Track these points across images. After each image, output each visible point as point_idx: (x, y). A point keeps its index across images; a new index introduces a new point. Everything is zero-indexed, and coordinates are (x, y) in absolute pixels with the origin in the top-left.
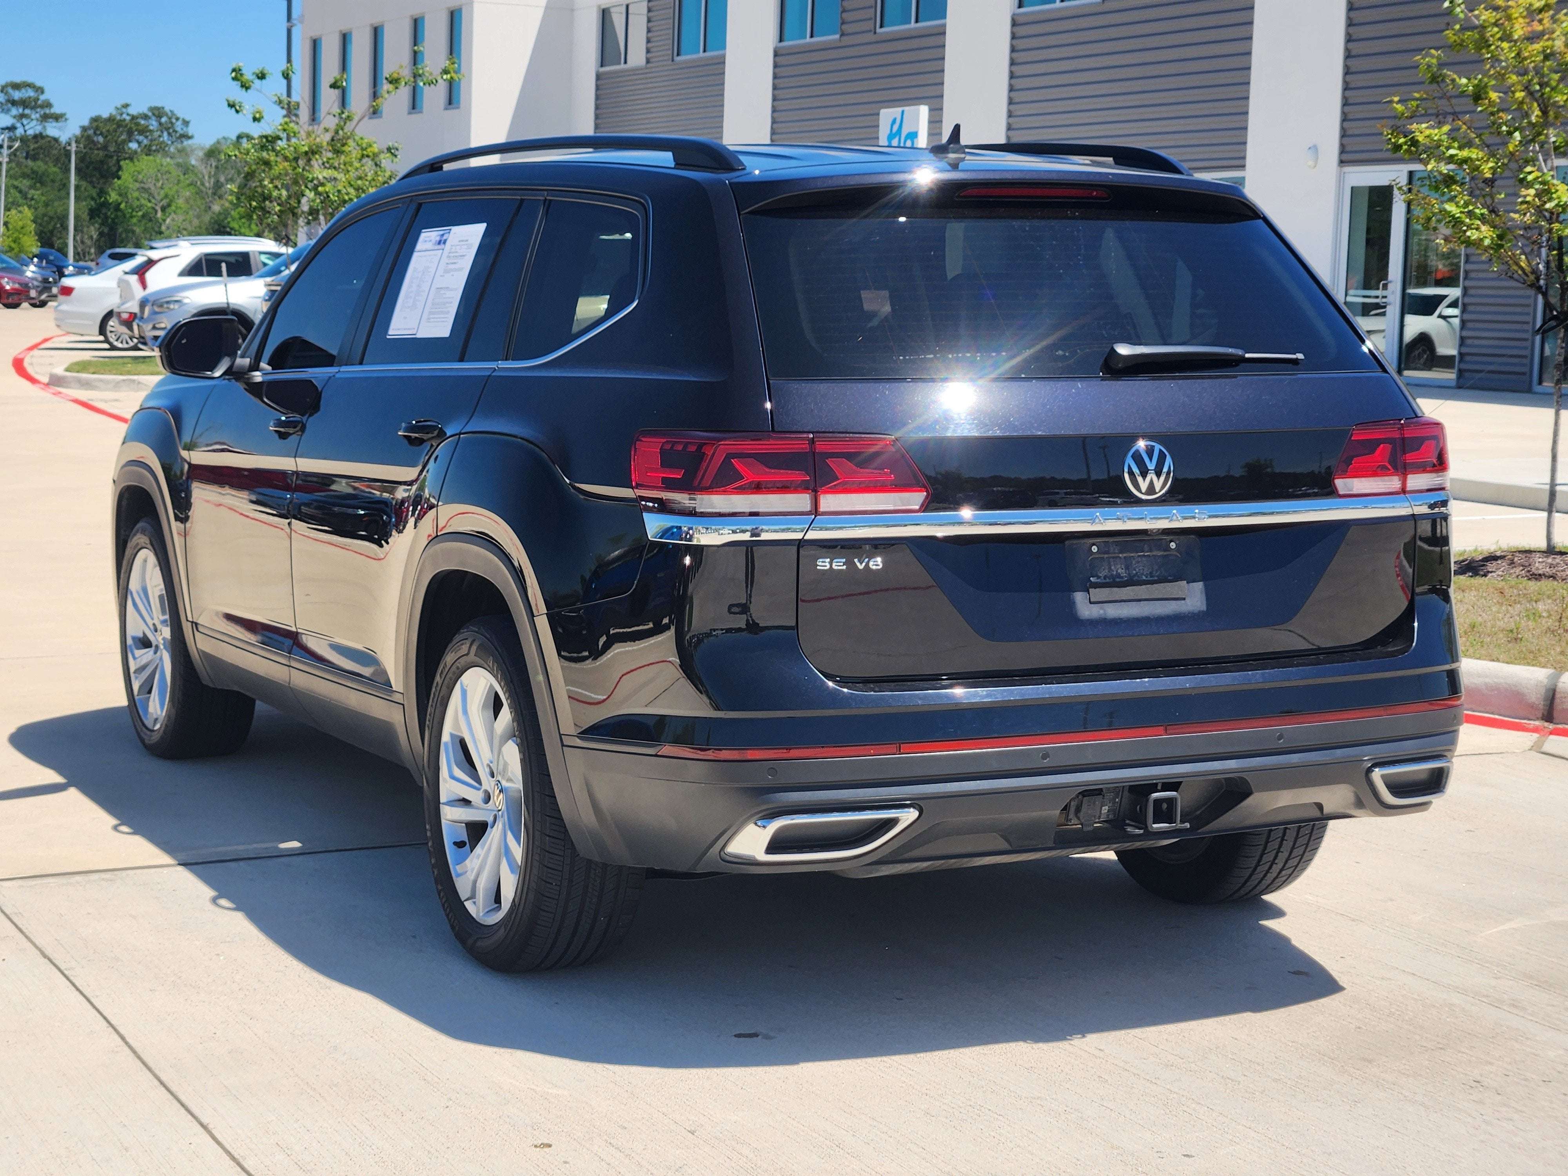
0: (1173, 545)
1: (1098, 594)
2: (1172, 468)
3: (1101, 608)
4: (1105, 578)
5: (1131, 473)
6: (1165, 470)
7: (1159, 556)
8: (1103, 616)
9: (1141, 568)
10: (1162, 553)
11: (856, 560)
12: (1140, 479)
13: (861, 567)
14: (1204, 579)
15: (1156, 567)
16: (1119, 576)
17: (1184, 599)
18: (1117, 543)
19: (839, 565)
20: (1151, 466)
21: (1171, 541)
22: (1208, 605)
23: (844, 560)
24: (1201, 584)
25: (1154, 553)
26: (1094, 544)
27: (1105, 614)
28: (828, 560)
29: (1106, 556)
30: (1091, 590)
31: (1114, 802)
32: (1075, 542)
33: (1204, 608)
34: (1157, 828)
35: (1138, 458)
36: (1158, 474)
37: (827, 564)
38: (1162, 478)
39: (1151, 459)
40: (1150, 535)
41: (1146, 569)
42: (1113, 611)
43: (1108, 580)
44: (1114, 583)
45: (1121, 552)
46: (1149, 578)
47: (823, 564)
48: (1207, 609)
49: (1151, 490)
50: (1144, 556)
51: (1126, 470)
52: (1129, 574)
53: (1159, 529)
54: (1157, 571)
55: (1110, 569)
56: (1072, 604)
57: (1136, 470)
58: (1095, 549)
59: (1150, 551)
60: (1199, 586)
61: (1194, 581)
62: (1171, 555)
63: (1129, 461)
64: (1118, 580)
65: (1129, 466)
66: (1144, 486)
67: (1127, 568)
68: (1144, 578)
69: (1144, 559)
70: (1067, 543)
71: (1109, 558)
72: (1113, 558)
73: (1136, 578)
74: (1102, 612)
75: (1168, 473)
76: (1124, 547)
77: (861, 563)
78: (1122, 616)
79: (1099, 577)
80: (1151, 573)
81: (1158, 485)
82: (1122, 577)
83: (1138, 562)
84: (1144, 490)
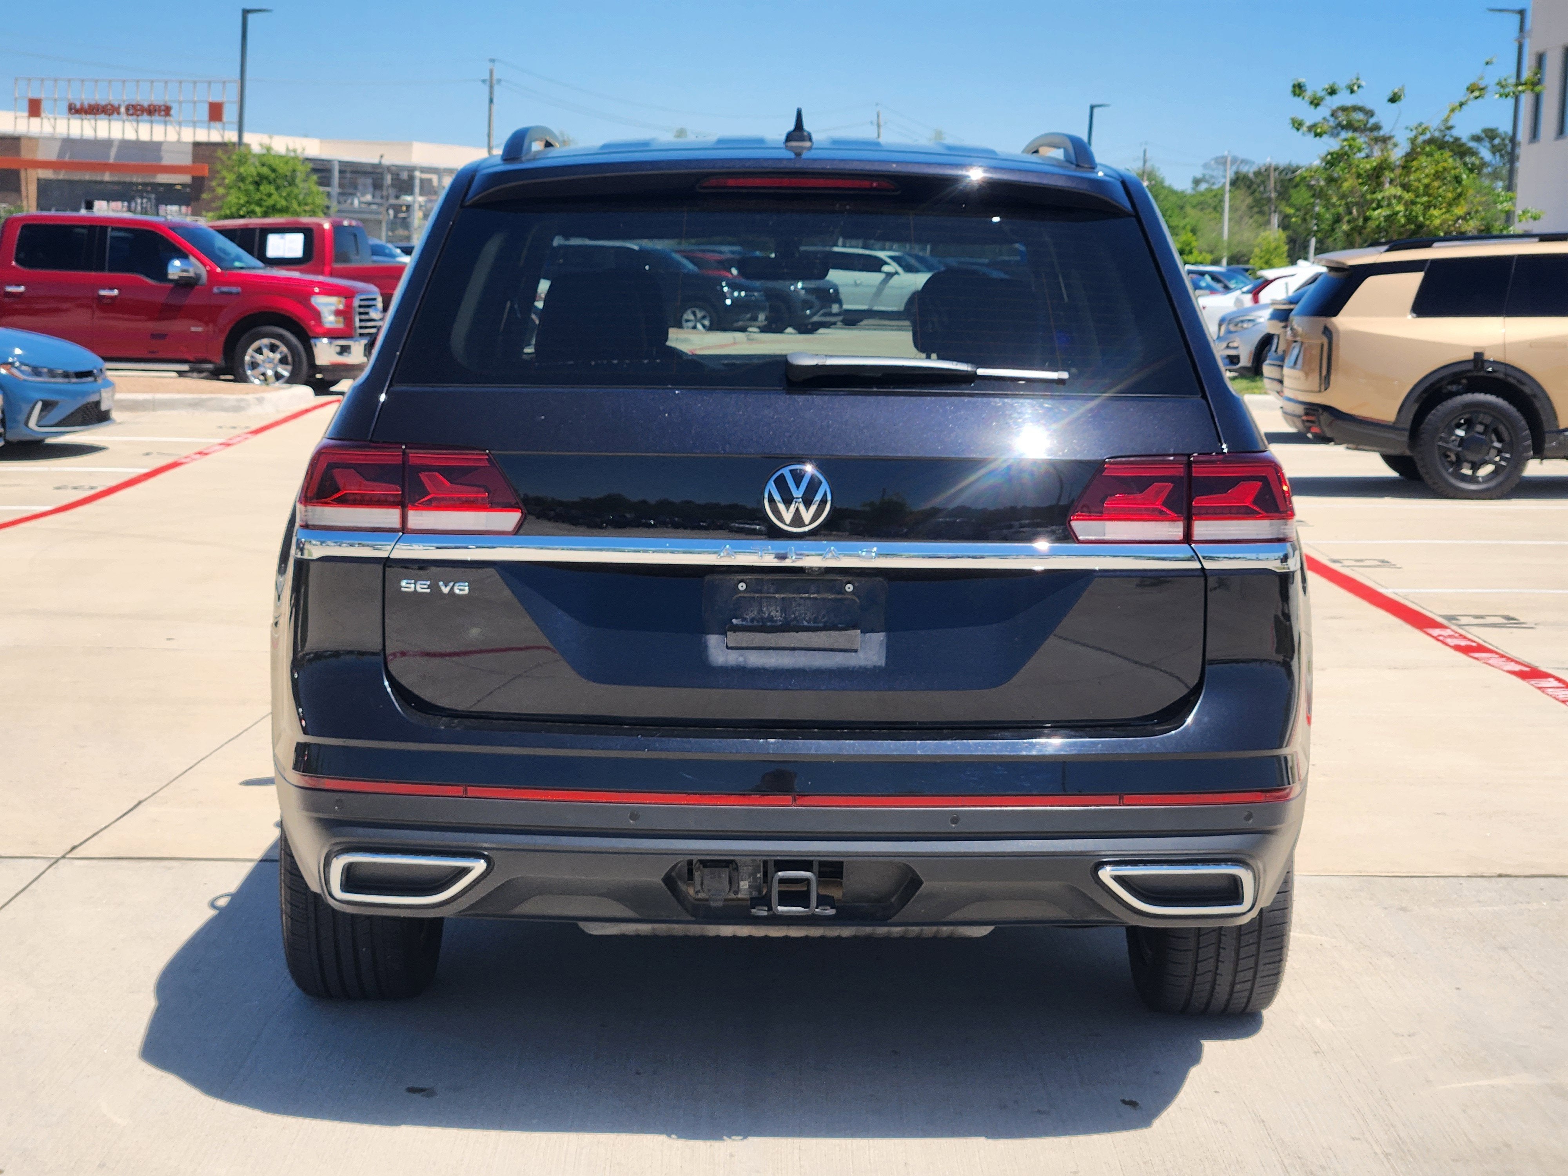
0: (849, 588)
1: (733, 638)
2: (829, 498)
3: (741, 655)
4: (752, 620)
5: (771, 500)
6: (818, 498)
7: (831, 599)
8: (742, 664)
9: (802, 612)
10: (833, 596)
11: (441, 583)
12: (781, 507)
13: (446, 590)
14: (888, 628)
15: (823, 612)
16: (771, 619)
17: (856, 651)
18: (773, 582)
19: (422, 587)
20: (797, 493)
21: (848, 583)
22: (887, 658)
23: (428, 583)
24: (883, 634)
25: (822, 596)
26: (742, 581)
27: (745, 661)
28: (413, 581)
29: (757, 595)
30: (728, 633)
31: (755, 878)
32: (717, 577)
33: (882, 662)
34: (782, 912)
35: (781, 483)
36: (808, 503)
37: (413, 586)
38: (813, 508)
39: (798, 486)
40: (808, 574)
41: (809, 614)
42: (755, 659)
43: (755, 623)
44: (765, 626)
45: (777, 593)
46: (812, 624)
47: (407, 586)
48: (886, 664)
49: (797, 520)
50: (809, 598)
51: (766, 495)
52: (785, 618)
53: (820, 568)
54: (824, 617)
55: (760, 611)
56: (703, 648)
57: (777, 497)
58: (742, 586)
59: (818, 592)
60: (879, 637)
61: (873, 631)
62: (846, 599)
63: (771, 487)
64: (769, 624)
65: (770, 492)
66: (788, 516)
67: (783, 610)
68: (805, 623)
69: (808, 601)
70: (708, 578)
71: (761, 598)
72: (767, 598)
73: (795, 623)
74: (741, 659)
75: (823, 502)
76: (781, 587)
77: (446, 586)
78: (767, 666)
79: (744, 619)
80: (815, 618)
81: (807, 516)
82: (776, 621)
83: (800, 605)
84: (788, 521)
